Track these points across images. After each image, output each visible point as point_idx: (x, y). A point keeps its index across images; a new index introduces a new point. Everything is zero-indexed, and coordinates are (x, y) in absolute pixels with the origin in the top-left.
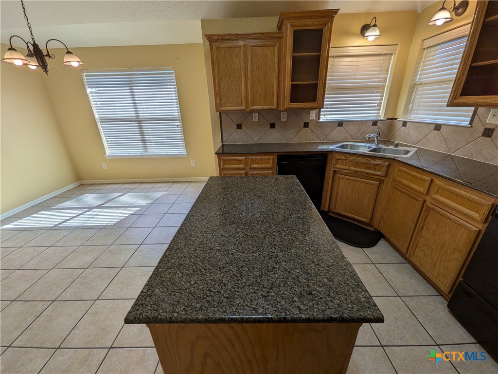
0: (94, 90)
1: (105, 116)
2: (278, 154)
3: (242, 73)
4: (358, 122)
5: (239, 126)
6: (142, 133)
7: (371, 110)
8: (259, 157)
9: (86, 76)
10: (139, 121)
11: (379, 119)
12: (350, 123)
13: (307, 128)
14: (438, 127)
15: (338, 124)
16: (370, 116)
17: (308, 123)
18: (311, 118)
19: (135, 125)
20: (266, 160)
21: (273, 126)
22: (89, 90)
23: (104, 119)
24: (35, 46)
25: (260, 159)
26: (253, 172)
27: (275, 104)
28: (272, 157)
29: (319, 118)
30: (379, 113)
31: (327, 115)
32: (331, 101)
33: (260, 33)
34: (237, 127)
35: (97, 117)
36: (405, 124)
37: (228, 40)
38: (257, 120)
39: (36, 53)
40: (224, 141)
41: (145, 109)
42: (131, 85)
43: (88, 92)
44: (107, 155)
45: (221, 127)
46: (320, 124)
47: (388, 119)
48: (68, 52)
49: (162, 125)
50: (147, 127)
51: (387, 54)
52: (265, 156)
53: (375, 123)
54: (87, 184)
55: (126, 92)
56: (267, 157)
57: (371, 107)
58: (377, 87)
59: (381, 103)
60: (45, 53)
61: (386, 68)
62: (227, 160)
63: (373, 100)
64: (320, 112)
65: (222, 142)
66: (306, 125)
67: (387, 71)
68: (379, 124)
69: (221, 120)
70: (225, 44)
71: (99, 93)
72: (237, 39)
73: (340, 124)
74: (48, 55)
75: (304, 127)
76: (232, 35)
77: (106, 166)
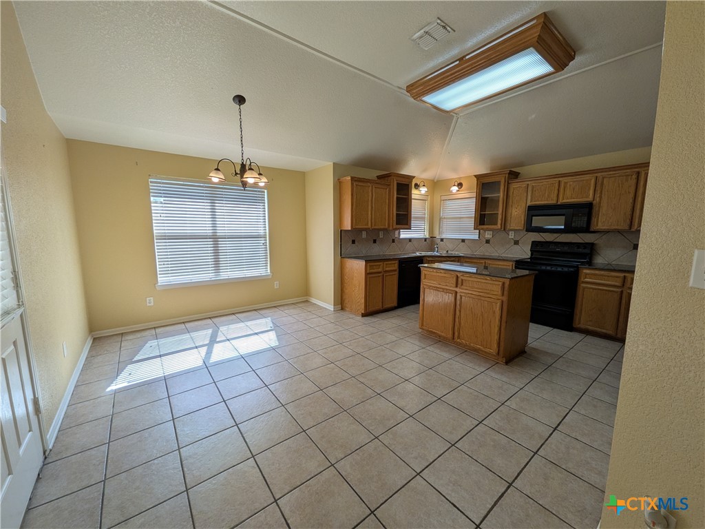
0: (160, 199)
1: (166, 231)
3: (369, 203)
5: (353, 242)
6: (216, 253)
7: (421, 232)
8: (389, 262)
9: (152, 182)
10: (215, 238)
12: (414, 239)
13: (394, 243)
14: (463, 241)
15: (409, 240)
18: (396, 236)
21: (375, 241)
22: (153, 199)
23: (165, 236)
24: (242, 166)
26: (386, 274)
27: (387, 225)
28: (393, 262)
30: (426, 233)
35: (156, 232)
36: (442, 240)
38: (365, 237)
40: (342, 254)
41: (226, 226)
42: (213, 198)
43: (152, 203)
44: (160, 284)
45: (341, 242)
50: (224, 246)
51: (424, 200)
53: (425, 239)
54: (105, 337)
55: (205, 206)
57: (421, 230)
58: (422, 218)
61: (424, 207)
64: (400, 232)
66: (393, 241)
67: (425, 209)
68: (427, 241)
69: (341, 237)
70: (361, 184)
71: (165, 203)
72: (367, 182)
77: (152, 301)
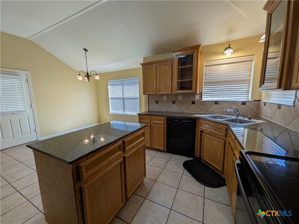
0: (111, 87)
2: (167, 117)
3: (155, 77)
4: (230, 102)
5: (157, 102)
6: (124, 104)
7: (241, 95)
8: (157, 118)
9: (109, 82)
10: (123, 99)
11: (248, 100)
12: (223, 102)
13: (194, 105)
14: (279, 106)
15: (215, 103)
16: (241, 99)
17: (194, 102)
18: (196, 99)
19: (122, 101)
20: (160, 119)
21: (174, 102)
22: (109, 87)
23: (112, 98)
24: (87, 73)
25: (157, 119)
26: (154, 125)
27: (170, 91)
28: (164, 118)
29: (201, 99)
30: (248, 97)
31: (208, 97)
32: (210, 89)
33: (162, 60)
34: (156, 102)
35: (110, 97)
37: (149, 64)
38: (166, 99)
39: (88, 76)
40: (150, 109)
41: (126, 94)
42: (123, 85)
43: (109, 88)
44: (110, 113)
45: (149, 102)
46: (202, 102)
47: (255, 101)
48: (96, 75)
49: (132, 101)
51: (248, 61)
52: (160, 117)
53: (244, 103)
55: (121, 87)
56: (161, 118)
57: (241, 93)
58: (244, 80)
59: (249, 90)
60: (90, 75)
61: (249, 69)
62: (142, 118)
63: (242, 88)
64: (201, 95)
65: (149, 110)
67: (251, 70)
68: (247, 104)
69: (149, 99)
70: (148, 66)
72: (153, 63)
73: (216, 103)
74: (90, 76)
75: (192, 104)
76: (151, 62)
77: (109, 117)
